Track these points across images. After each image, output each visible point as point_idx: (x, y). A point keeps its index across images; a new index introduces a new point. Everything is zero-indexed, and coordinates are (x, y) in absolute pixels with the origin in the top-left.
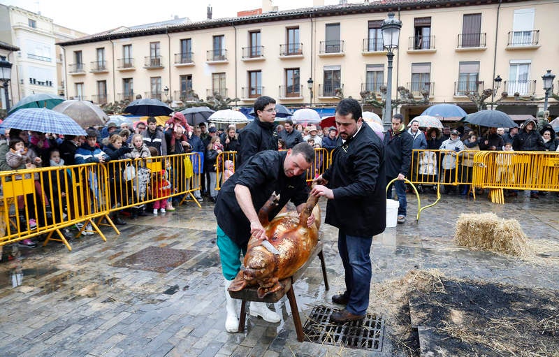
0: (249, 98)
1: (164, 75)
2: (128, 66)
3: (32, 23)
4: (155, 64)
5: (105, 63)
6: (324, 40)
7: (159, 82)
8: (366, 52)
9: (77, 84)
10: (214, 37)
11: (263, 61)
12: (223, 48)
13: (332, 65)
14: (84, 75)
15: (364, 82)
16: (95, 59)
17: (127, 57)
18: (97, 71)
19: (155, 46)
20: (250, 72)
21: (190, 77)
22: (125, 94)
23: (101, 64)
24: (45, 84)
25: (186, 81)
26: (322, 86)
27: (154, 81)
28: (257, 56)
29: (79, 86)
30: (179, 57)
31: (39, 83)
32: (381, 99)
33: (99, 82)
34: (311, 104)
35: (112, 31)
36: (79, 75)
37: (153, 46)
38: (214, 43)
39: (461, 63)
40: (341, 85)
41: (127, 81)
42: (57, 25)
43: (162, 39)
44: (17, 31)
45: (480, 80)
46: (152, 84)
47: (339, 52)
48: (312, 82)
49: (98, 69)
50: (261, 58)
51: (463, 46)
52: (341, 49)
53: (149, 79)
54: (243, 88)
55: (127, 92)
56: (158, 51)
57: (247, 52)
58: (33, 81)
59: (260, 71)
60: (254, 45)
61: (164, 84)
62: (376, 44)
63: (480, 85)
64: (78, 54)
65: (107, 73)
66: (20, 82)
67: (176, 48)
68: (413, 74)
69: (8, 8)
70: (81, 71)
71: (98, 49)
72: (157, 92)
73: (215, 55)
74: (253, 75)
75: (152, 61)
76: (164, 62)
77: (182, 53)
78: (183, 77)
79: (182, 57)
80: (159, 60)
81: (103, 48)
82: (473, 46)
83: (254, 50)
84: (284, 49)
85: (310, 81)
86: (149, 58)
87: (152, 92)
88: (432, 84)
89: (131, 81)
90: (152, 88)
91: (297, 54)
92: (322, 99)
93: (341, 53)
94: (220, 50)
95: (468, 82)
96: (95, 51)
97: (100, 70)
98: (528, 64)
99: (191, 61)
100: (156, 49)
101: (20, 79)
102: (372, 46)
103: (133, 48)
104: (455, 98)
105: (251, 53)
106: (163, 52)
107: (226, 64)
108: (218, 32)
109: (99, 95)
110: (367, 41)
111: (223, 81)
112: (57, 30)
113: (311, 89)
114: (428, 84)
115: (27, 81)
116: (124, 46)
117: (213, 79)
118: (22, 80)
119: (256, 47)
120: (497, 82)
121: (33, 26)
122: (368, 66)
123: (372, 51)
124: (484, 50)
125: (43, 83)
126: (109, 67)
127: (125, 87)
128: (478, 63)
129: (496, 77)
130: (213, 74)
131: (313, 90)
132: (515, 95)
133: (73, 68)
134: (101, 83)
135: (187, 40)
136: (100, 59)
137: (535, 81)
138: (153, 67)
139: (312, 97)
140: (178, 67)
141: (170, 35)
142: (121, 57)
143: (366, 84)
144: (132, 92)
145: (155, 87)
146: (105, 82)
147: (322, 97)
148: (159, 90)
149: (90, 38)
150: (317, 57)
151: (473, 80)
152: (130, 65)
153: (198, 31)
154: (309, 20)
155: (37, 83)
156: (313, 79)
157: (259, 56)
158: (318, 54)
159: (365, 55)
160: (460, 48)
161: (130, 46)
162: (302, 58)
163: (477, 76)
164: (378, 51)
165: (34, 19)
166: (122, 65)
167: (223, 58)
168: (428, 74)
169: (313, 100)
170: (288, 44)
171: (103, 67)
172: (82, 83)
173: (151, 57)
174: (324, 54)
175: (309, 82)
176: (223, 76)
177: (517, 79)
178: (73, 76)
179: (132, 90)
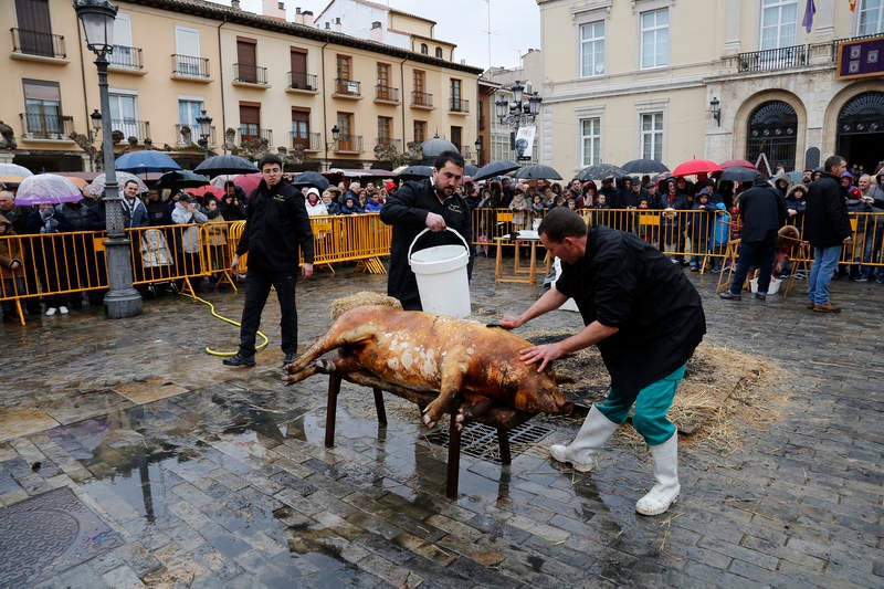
39: (25, 81)
45: (65, 114)
51: (24, 50)
63: (66, 123)
82: (43, 54)
95: (43, 116)
98: (133, 97)
104: (24, 142)
120: (95, 121)
124: (63, 65)
128: (56, 84)
129: (91, 112)
132: (145, 142)
137: (148, 123)
151: (51, 112)
160: (19, 53)
163: (58, 108)
177: (122, 118)
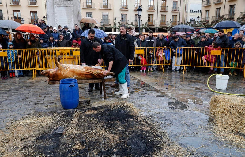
9: (206, 11)
14: (211, 6)
18: (216, 3)
22: (230, 14)
24: (198, 12)
29: (208, 12)
31: (195, 12)
33: (217, 9)
36: (208, 6)
41: (232, 7)
49: (218, 2)
58: (192, 11)
65: (222, 3)
66: (186, 12)
70: (209, 4)
89: (234, 6)
101: (186, 11)
109: (216, 16)
115: (189, 11)
118: (187, 11)
125: (197, 12)
127: (230, 10)
133: (206, 3)
134: (218, 10)
144: (233, 13)
146: (220, 8)
155: (194, 12)
172: (209, 11)
178: (205, 7)
179: (234, 12)
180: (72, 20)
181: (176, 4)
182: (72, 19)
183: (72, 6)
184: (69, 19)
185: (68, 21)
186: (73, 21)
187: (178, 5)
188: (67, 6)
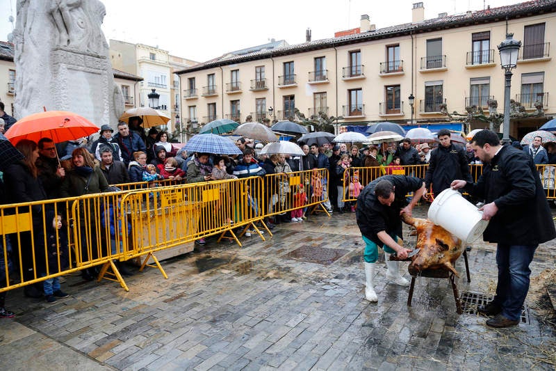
0: (350, 115)
1: (268, 96)
2: (235, 89)
3: (153, 56)
4: (260, 86)
5: (215, 87)
6: (426, 56)
7: (264, 102)
8: (470, 65)
9: (190, 107)
10: (316, 59)
11: (363, 79)
12: (324, 68)
13: (434, 80)
14: (197, 99)
15: (468, 95)
16: (206, 85)
17: (234, 81)
18: (208, 95)
19: (260, 70)
20: (350, 91)
21: (292, 97)
22: (232, 114)
23: (211, 88)
24: (161, 108)
25: (289, 101)
26: (423, 102)
27: (259, 102)
28: (357, 75)
29: (192, 109)
30: (282, 79)
32: (488, 113)
33: (209, 104)
34: (412, 120)
35: (221, 58)
36: (192, 99)
37: (258, 70)
38: (316, 65)
40: (444, 101)
41: (234, 103)
42: (171, 56)
43: (267, 63)
44: (142, 64)
46: (257, 105)
47: (441, 67)
48: (413, 98)
49: (209, 93)
50: (361, 76)
52: (443, 64)
53: (254, 100)
54: (343, 106)
55: (235, 113)
56: (263, 74)
57: (347, 72)
59: (361, 89)
60: (354, 64)
61: (269, 104)
62: (481, 56)
64: (192, 80)
65: (217, 96)
67: (280, 71)
68: (523, 85)
69: (135, 46)
70: (194, 96)
71: (209, 75)
72: (261, 112)
73: (316, 76)
74: (353, 93)
75: (257, 84)
76: (269, 85)
77: (285, 76)
78: (285, 97)
79: (285, 79)
80: (264, 82)
81: (214, 74)
83: (354, 69)
84: (384, 67)
85: (411, 98)
86: (254, 82)
87: (257, 112)
88: (545, 95)
89: (238, 102)
90: (257, 108)
91: (397, 71)
92: (424, 115)
93: (443, 68)
94: (321, 71)
96: (206, 77)
97: (211, 94)
99: (293, 83)
100: (261, 72)
102: (476, 59)
103: (240, 73)
105: (351, 71)
106: (268, 75)
107: (328, 83)
108: (319, 53)
109: (209, 117)
110: (471, 54)
111: (324, 100)
112: (171, 60)
113: (412, 105)
114: (542, 94)
116: (232, 71)
117: (315, 99)
119: (356, 66)
121: (153, 59)
122: (472, 79)
123: (476, 64)
126: (219, 91)
127: (232, 108)
130: (315, 93)
131: (414, 106)
133: (186, 94)
134: (211, 106)
135: (289, 63)
136: (211, 84)
138: (258, 89)
139: (413, 113)
140: (282, 88)
141: (273, 59)
142: (229, 81)
143: (470, 97)
144: (238, 113)
145: (259, 107)
146: (214, 104)
147: (423, 113)
148: (263, 110)
149: (202, 66)
150: (418, 73)
152: (237, 88)
153: (300, 54)
154: (410, 37)
156: (414, 96)
157: (359, 75)
158: (419, 70)
159: (468, 69)
161: (237, 71)
162: (403, 75)
164: (483, 64)
165: (154, 52)
166: (230, 88)
167: (324, 78)
168: (541, 84)
169: (414, 116)
170: (388, 62)
171: (214, 91)
172: (194, 106)
173: (256, 80)
174: (426, 70)
175: (409, 98)
176: (324, 96)
178: (187, 100)
179: (239, 111)
180: (104, 110)
181: (127, 92)
182: (106, 107)
183: (105, 72)
184: (97, 107)
185: (96, 112)
186: (106, 112)
187: (131, 94)
188: (93, 70)
